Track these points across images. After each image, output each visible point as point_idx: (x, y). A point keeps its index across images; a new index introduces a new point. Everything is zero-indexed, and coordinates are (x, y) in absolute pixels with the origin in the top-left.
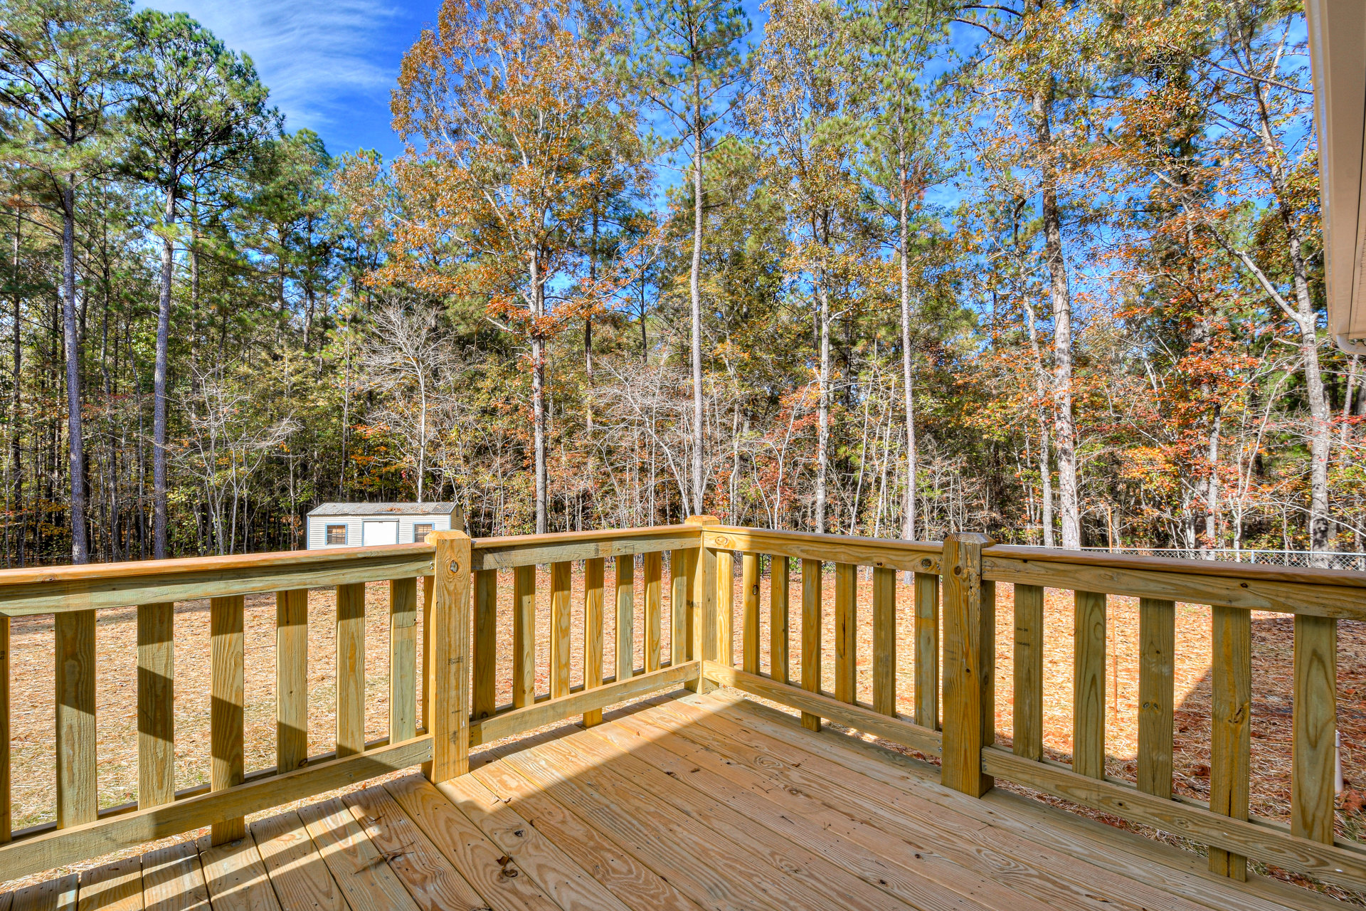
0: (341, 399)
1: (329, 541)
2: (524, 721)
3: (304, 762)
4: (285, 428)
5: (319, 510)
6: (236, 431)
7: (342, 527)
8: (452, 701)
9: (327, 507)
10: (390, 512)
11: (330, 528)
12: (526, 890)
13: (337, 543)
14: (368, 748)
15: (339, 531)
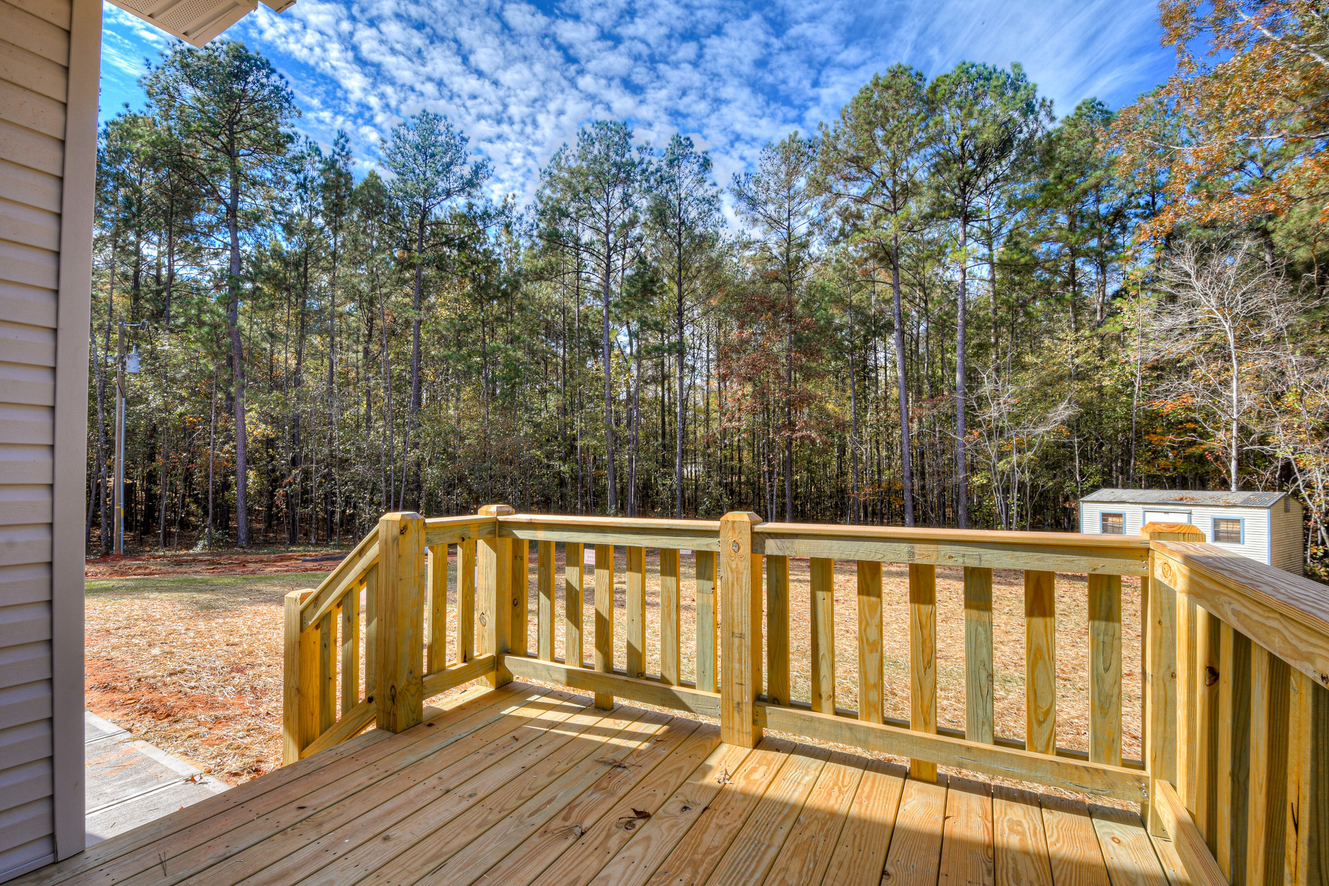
0: (1132, 374)
1: (1105, 529)
2: (812, 727)
3: (641, 675)
4: (1063, 411)
5: (1094, 496)
6: (1016, 419)
7: (1119, 516)
8: (736, 673)
9: (1105, 493)
10: (1180, 502)
11: (1105, 516)
12: (614, 843)
13: (1113, 532)
14: (682, 684)
15: (1115, 519)
